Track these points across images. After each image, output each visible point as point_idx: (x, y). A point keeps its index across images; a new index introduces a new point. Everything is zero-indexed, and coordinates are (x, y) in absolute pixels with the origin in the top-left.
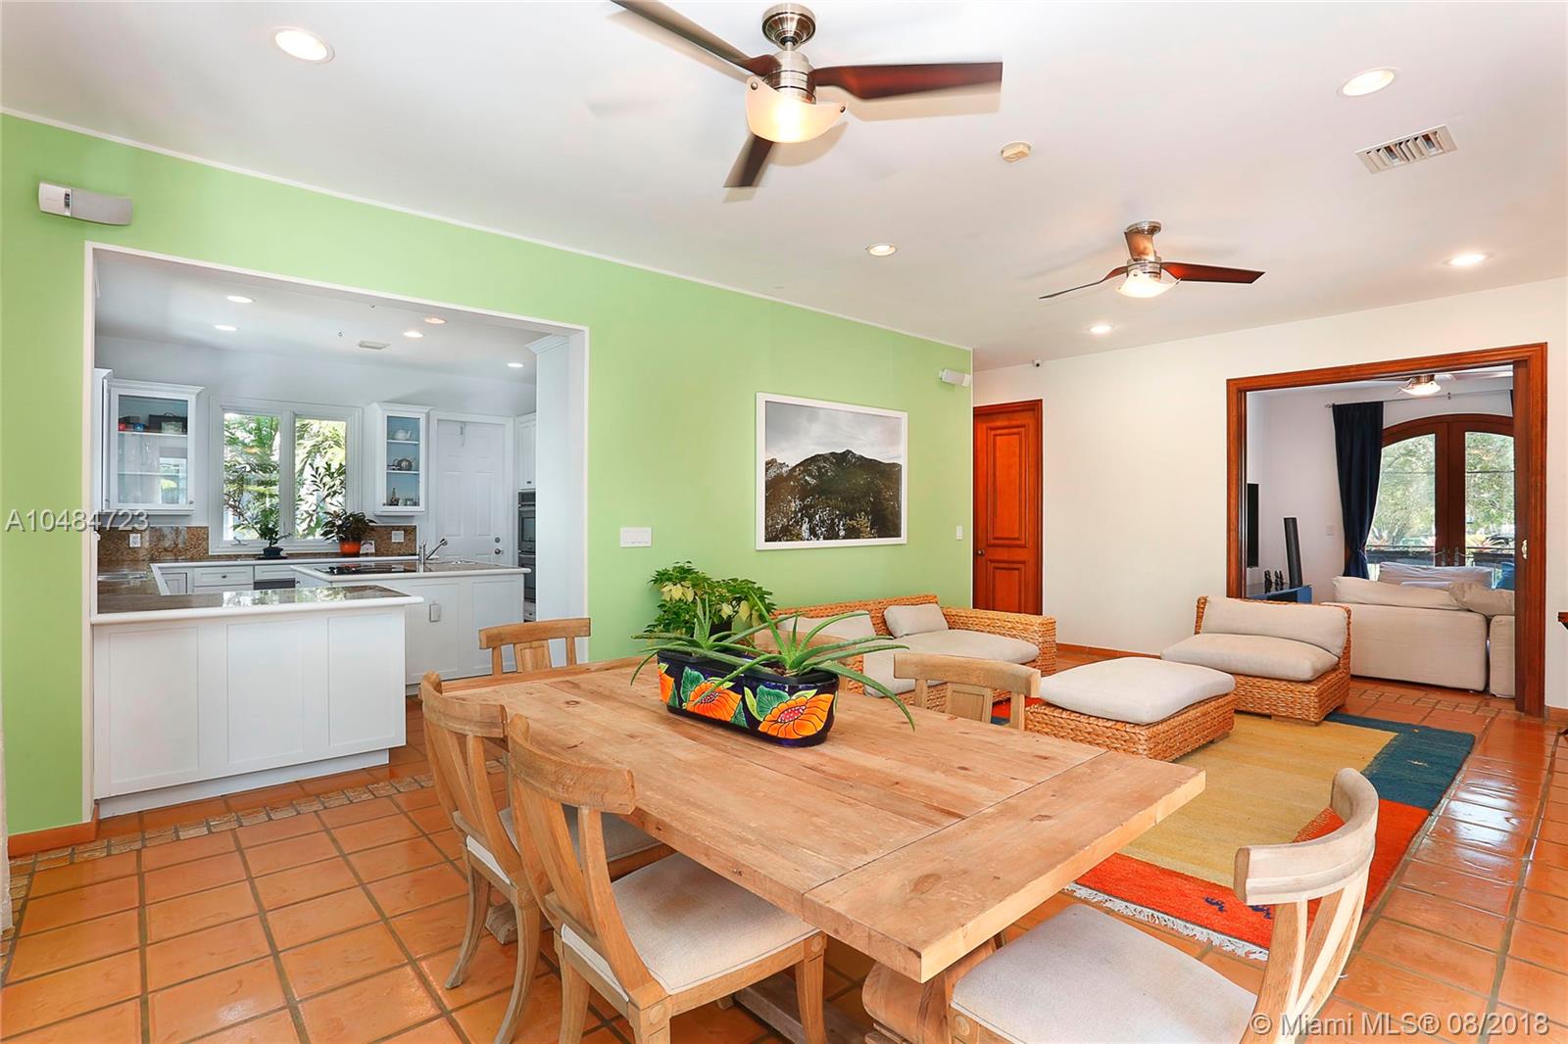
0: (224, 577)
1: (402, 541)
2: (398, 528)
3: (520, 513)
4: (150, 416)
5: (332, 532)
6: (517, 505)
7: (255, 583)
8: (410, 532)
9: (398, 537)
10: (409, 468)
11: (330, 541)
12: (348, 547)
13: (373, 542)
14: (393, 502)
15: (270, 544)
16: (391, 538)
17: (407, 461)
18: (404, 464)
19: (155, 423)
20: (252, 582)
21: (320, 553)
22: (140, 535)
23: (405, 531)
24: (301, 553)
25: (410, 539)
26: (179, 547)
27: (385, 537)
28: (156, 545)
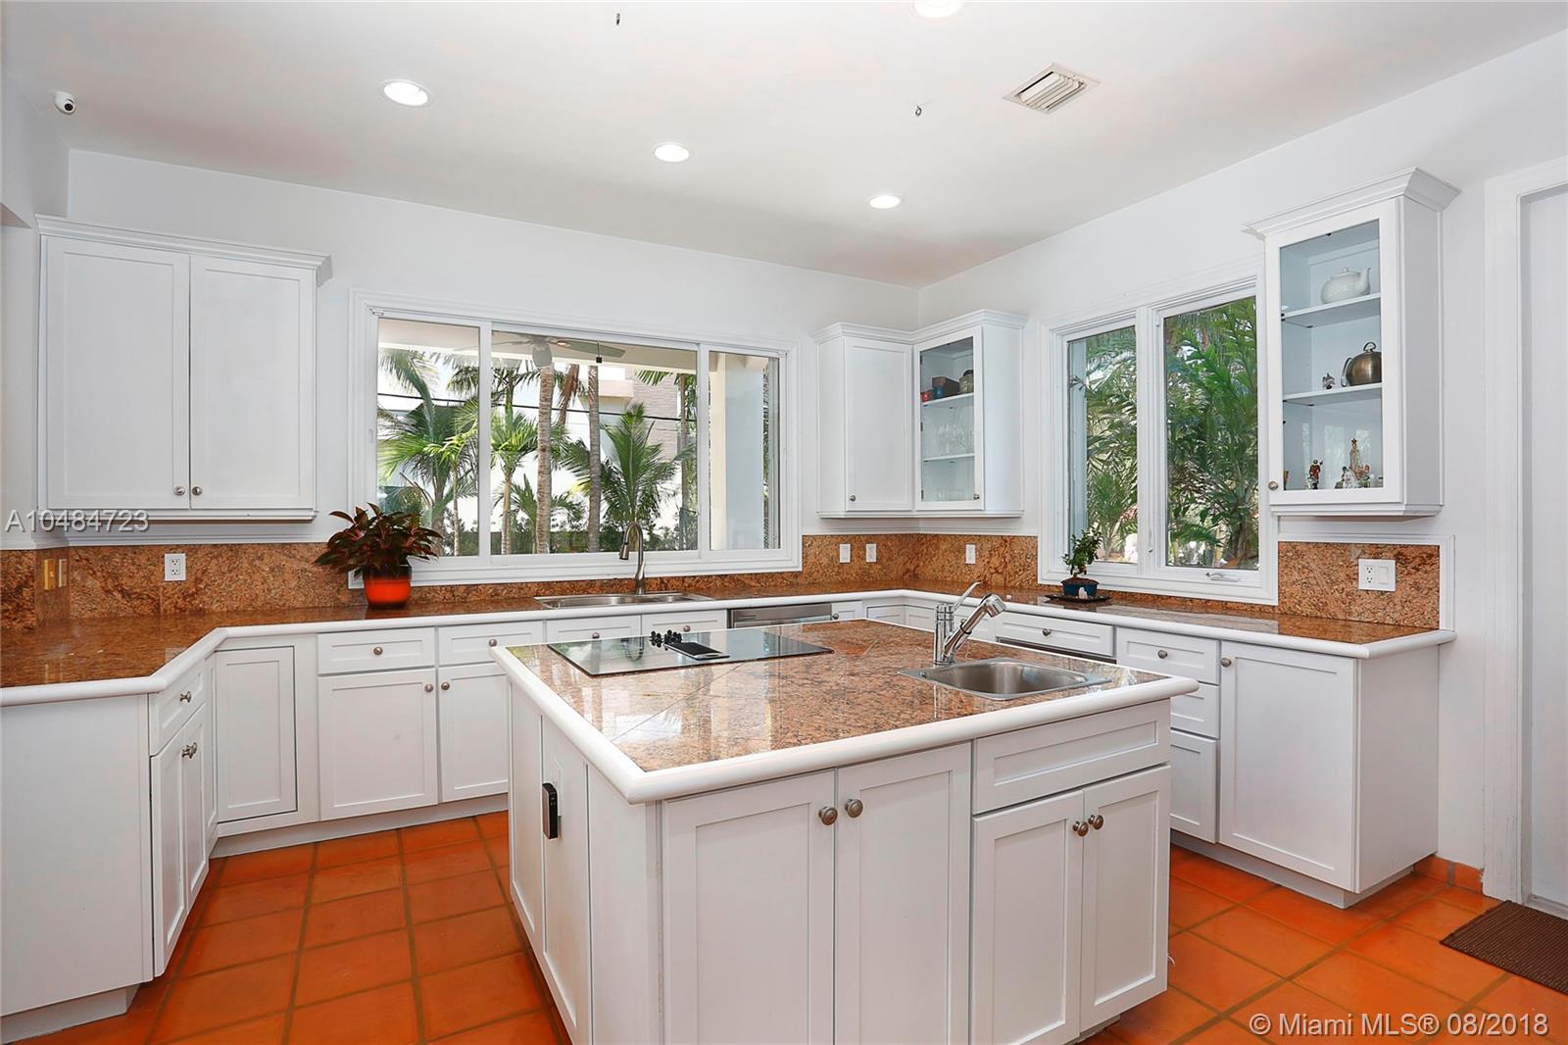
1: (1393, 588)
8: (1420, 563)
9: (1376, 576)
16: (1353, 578)
21: (1191, 600)
22: (974, 546)
23: (1401, 555)
24: (1158, 596)
25: (1416, 586)
26: (1009, 567)
27: (1342, 576)
28: (988, 562)
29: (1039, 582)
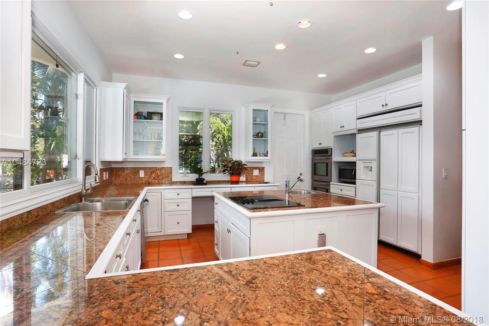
0: (178, 194)
1: (258, 175)
2: (256, 168)
3: (313, 160)
4: (148, 112)
5: (227, 170)
6: (311, 156)
7: (192, 197)
8: (261, 170)
9: (256, 173)
10: (262, 137)
11: (226, 174)
12: (235, 178)
13: (245, 175)
14: (255, 155)
15: (199, 176)
16: (252, 173)
17: (261, 133)
18: (260, 135)
19: (150, 116)
20: (191, 198)
21: (220, 181)
22: (144, 171)
23: (259, 169)
24: (212, 181)
25: (261, 174)
26: (160, 177)
27: (250, 173)
28: (151, 176)
29: (173, 181)
